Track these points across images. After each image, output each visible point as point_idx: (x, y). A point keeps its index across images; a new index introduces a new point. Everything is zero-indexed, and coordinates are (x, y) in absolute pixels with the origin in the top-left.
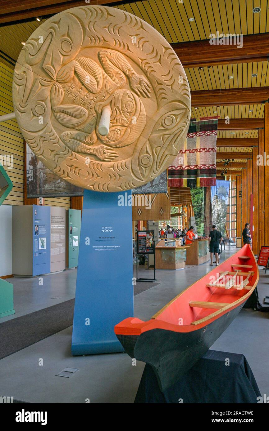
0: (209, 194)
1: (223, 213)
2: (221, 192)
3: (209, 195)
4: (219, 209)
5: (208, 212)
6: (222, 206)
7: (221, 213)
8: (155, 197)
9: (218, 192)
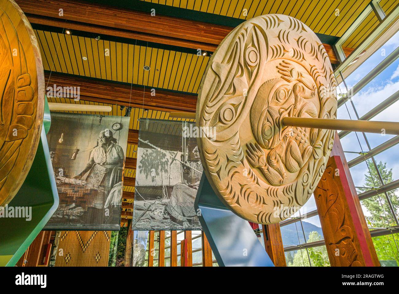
0: (131, 237)
1: (141, 260)
2: (141, 236)
3: (131, 239)
4: (138, 255)
5: (128, 259)
6: (141, 251)
7: (139, 261)
8: (92, 238)
9: (138, 236)
